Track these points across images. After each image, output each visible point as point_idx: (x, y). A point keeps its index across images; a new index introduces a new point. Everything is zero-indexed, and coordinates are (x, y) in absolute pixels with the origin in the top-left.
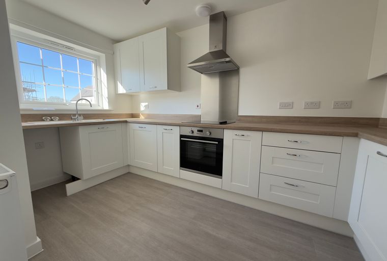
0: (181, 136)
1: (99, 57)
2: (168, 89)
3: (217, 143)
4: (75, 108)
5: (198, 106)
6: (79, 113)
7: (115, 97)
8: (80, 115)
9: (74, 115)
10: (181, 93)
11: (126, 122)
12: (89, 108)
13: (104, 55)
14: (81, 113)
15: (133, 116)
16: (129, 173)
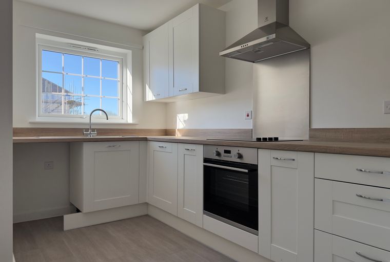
0: (206, 160)
1: (125, 55)
2: (200, 90)
3: (247, 171)
4: (89, 122)
5: (248, 116)
6: (92, 127)
7: (142, 106)
8: (93, 130)
9: (87, 130)
10: (225, 95)
11: (146, 139)
12: (105, 121)
13: (131, 51)
14: (94, 128)
15: (167, 132)
16: (147, 215)
